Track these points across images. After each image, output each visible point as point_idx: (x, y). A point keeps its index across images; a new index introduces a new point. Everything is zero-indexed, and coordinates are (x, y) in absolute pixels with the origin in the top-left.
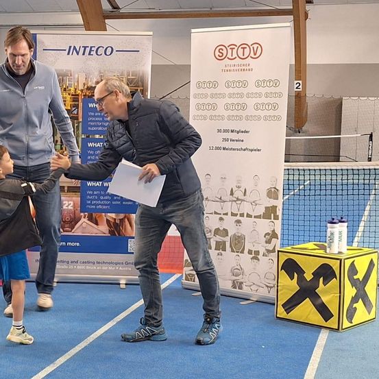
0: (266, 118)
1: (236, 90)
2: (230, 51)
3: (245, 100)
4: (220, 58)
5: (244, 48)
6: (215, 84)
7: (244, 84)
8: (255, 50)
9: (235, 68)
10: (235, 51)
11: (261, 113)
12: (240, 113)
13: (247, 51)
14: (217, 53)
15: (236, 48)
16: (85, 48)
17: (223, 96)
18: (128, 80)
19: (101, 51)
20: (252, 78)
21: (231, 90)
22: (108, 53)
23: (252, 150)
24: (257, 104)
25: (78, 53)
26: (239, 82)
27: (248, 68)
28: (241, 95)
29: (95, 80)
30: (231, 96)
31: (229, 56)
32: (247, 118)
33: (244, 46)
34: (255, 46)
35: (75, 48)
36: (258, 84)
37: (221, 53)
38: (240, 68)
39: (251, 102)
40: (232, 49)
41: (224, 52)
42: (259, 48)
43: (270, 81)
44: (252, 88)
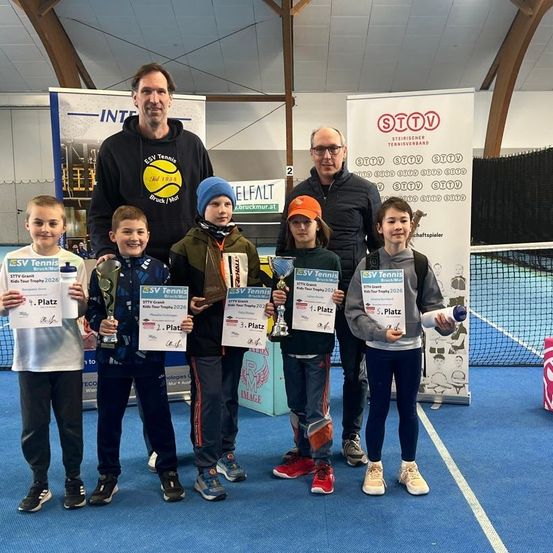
0: (447, 198)
1: (408, 167)
2: (398, 122)
3: (419, 178)
4: (386, 129)
5: (416, 118)
6: (380, 161)
7: (419, 159)
8: (431, 120)
9: (406, 141)
10: (404, 122)
11: (443, 193)
13: (420, 122)
14: (382, 124)
15: (406, 118)
16: (123, 112)
17: (392, 174)
20: (427, 152)
21: (401, 167)
23: (430, 236)
24: (435, 183)
25: (114, 120)
26: (412, 157)
27: (422, 141)
28: (415, 173)
30: (400, 174)
31: (397, 127)
32: (423, 199)
33: (416, 116)
34: (431, 116)
36: (436, 159)
37: (386, 124)
38: (411, 141)
39: (427, 181)
40: (401, 119)
41: (391, 123)
42: (436, 118)
43: (451, 155)
44: (428, 164)
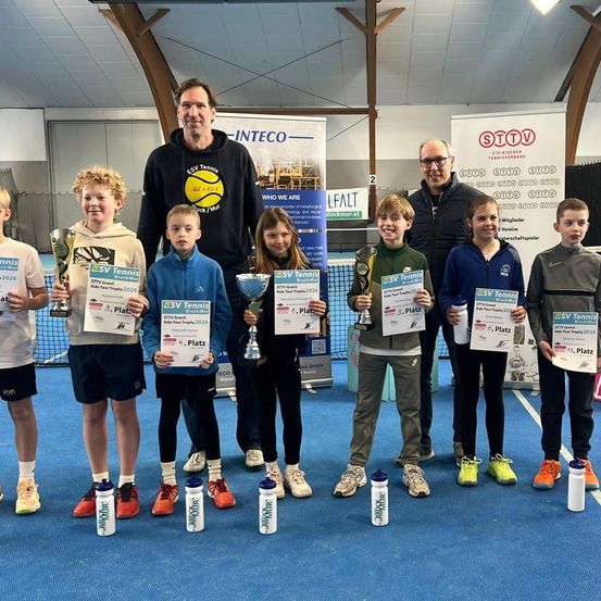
0: (543, 206)
1: (506, 178)
2: (497, 138)
3: (517, 188)
4: (487, 145)
5: (513, 135)
6: (482, 173)
7: (516, 171)
8: (528, 137)
9: (505, 155)
10: (503, 138)
11: (539, 201)
12: (513, 201)
13: (517, 138)
14: (483, 140)
15: (505, 135)
16: (255, 133)
17: (492, 184)
18: (304, 169)
19: (273, 137)
20: (524, 165)
21: (501, 178)
22: (281, 139)
23: (527, 239)
24: (531, 192)
25: (247, 139)
26: (510, 169)
27: (519, 155)
28: (513, 183)
29: (268, 169)
30: (500, 184)
31: (497, 142)
32: (521, 206)
33: (513, 132)
34: (527, 133)
35: (243, 132)
36: (532, 170)
37: (487, 140)
38: (510, 155)
39: (525, 190)
40: (500, 136)
41: (491, 139)
42: (532, 134)
43: (545, 167)
44: (525, 175)
